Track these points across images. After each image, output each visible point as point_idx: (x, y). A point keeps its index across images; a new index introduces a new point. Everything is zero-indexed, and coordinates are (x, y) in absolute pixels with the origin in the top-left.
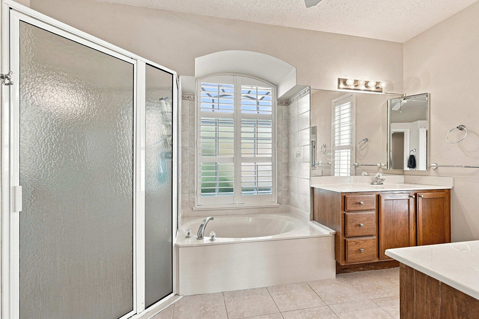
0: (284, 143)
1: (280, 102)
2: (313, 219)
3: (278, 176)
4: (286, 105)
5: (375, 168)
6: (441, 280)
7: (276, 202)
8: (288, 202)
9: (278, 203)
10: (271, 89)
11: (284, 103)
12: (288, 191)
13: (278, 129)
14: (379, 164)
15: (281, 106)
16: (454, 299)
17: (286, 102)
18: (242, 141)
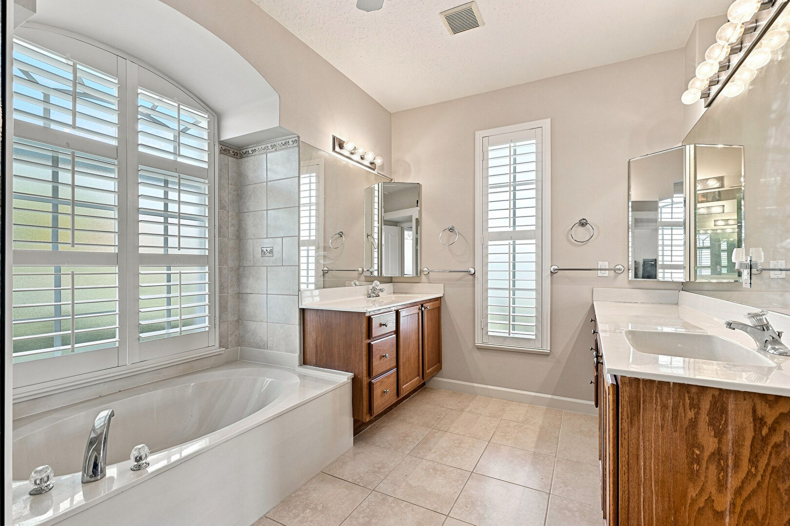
0: (231, 229)
1: (223, 148)
2: (304, 362)
3: (220, 293)
4: (235, 156)
5: (355, 274)
6: (672, 381)
7: (217, 345)
8: (241, 341)
9: (220, 346)
10: (206, 116)
11: (231, 152)
12: (240, 320)
13: (220, 201)
14: (360, 269)
15: (226, 157)
16: (686, 395)
17: (235, 151)
18: (142, 217)
